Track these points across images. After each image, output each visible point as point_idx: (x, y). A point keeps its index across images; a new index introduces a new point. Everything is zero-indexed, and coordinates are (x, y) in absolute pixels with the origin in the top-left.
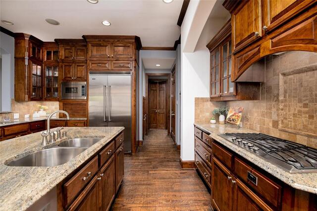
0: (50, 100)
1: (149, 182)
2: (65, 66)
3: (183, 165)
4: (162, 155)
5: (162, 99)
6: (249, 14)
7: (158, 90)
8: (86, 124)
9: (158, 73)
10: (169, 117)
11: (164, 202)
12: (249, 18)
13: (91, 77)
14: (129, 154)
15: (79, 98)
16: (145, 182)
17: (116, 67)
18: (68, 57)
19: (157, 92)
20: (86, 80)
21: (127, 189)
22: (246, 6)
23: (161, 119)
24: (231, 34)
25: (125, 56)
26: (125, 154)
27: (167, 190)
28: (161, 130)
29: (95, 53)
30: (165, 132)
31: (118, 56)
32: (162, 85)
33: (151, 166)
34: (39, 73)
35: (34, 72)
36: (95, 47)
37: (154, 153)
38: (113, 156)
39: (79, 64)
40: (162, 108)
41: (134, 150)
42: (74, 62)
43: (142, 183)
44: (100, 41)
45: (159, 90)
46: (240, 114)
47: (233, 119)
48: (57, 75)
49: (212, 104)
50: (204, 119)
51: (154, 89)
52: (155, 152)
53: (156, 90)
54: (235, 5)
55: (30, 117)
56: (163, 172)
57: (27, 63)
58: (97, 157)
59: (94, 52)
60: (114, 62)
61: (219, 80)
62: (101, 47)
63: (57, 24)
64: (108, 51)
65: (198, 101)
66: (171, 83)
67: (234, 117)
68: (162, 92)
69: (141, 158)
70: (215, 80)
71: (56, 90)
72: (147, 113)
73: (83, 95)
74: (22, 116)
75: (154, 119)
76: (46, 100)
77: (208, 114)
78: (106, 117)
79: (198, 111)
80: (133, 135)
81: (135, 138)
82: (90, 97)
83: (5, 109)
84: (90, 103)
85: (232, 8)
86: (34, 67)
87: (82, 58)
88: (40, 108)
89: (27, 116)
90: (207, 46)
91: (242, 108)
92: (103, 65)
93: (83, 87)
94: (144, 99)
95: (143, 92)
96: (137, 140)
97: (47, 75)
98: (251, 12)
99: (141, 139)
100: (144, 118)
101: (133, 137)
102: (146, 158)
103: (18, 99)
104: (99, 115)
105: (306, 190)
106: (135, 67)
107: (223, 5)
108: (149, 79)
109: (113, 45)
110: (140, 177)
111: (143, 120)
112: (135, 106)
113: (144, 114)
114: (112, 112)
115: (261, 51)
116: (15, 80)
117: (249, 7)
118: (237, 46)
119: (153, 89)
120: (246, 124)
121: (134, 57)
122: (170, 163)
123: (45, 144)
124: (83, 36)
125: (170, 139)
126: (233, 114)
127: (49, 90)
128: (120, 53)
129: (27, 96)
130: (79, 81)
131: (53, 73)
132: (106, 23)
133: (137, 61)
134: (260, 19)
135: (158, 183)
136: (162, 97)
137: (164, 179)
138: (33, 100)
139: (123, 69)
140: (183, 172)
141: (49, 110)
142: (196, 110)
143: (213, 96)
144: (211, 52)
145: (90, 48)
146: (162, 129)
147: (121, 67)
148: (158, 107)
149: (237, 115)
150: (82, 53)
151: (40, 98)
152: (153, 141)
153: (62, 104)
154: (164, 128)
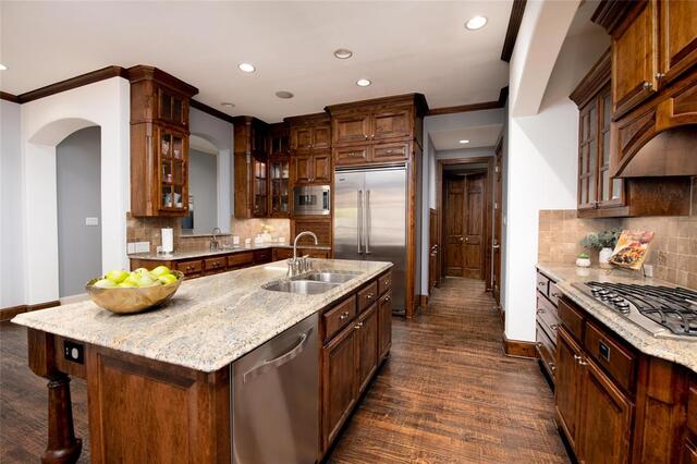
0: (278, 217)
1: (435, 364)
2: (300, 160)
3: (508, 347)
4: (467, 327)
5: (475, 213)
6: (637, 45)
7: (466, 194)
8: (329, 255)
9: (464, 157)
10: (490, 252)
11: (459, 397)
12: (637, 52)
13: (337, 176)
14: (401, 316)
15: (319, 213)
16: (429, 363)
17: (379, 156)
18: (302, 146)
19: (463, 198)
20: (330, 182)
21: (395, 366)
22: (633, 27)
23: (473, 255)
24: (610, 81)
25: (394, 134)
26: (394, 315)
27: (469, 381)
28: (471, 281)
29: (344, 134)
30: (480, 286)
31: (383, 136)
32: (477, 182)
33: (441, 341)
34: (263, 175)
35: (257, 173)
36: (345, 125)
37: (450, 320)
38: (375, 304)
39: (318, 155)
40: (475, 232)
41: (410, 310)
42: (312, 152)
43: (423, 363)
44: (353, 112)
45: (469, 194)
46: (644, 246)
47: (626, 258)
48: (286, 176)
49: (582, 225)
50: (561, 257)
51: (457, 191)
52: (454, 320)
53: (462, 194)
54: (616, 21)
55: (252, 242)
56: (465, 353)
57: (249, 162)
58: (354, 297)
59: (343, 132)
60: (376, 147)
61: (595, 173)
62: (354, 124)
63: (291, 96)
64: (365, 129)
65: (548, 218)
66: (495, 178)
67: (628, 254)
68: (476, 196)
69: (424, 326)
70: (588, 171)
71: (285, 200)
72: (440, 242)
73: (325, 207)
74: (242, 242)
75: (456, 256)
76: (273, 216)
77: (571, 246)
78: (361, 247)
79: (548, 239)
80: (409, 281)
81: (413, 289)
82: (336, 210)
83: (224, 230)
84: (337, 222)
85: (612, 25)
86: (258, 164)
87: (323, 145)
88: (264, 228)
89: (248, 241)
90: (571, 97)
91: (651, 234)
92: (358, 154)
93: (325, 194)
94: (432, 212)
95: (431, 199)
96: (417, 293)
97: (273, 177)
98: (641, 39)
99: (425, 292)
100: (431, 251)
101: (409, 286)
102: (433, 326)
103: (238, 216)
104: (350, 243)
105: (661, 356)
106: (414, 153)
107: (593, 19)
108: (444, 171)
109: (376, 116)
110: (419, 353)
111: (430, 256)
112: (413, 226)
113: (432, 243)
114: (372, 239)
115: (658, 119)
116: (235, 188)
117: (637, 28)
118: (619, 105)
119: (453, 191)
120: (661, 270)
121: (411, 135)
122: (483, 343)
123: (290, 275)
124: (326, 109)
125: (488, 300)
126: (627, 246)
127: (275, 201)
128: (387, 129)
129: (249, 211)
130: (319, 184)
131: (282, 174)
132: (363, 83)
133: (418, 140)
134: (654, 56)
135: (452, 369)
136: (475, 208)
137: (465, 364)
138: (255, 216)
139: (391, 158)
140: (508, 360)
141: (275, 232)
142: (541, 236)
143: (584, 206)
144: (581, 110)
145: (336, 128)
146: (474, 278)
147: (388, 155)
148: (465, 231)
149: (636, 248)
150: (324, 137)
151: (264, 214)
152: (449, 299)
153: (294, 222)
154: (478, 276)
